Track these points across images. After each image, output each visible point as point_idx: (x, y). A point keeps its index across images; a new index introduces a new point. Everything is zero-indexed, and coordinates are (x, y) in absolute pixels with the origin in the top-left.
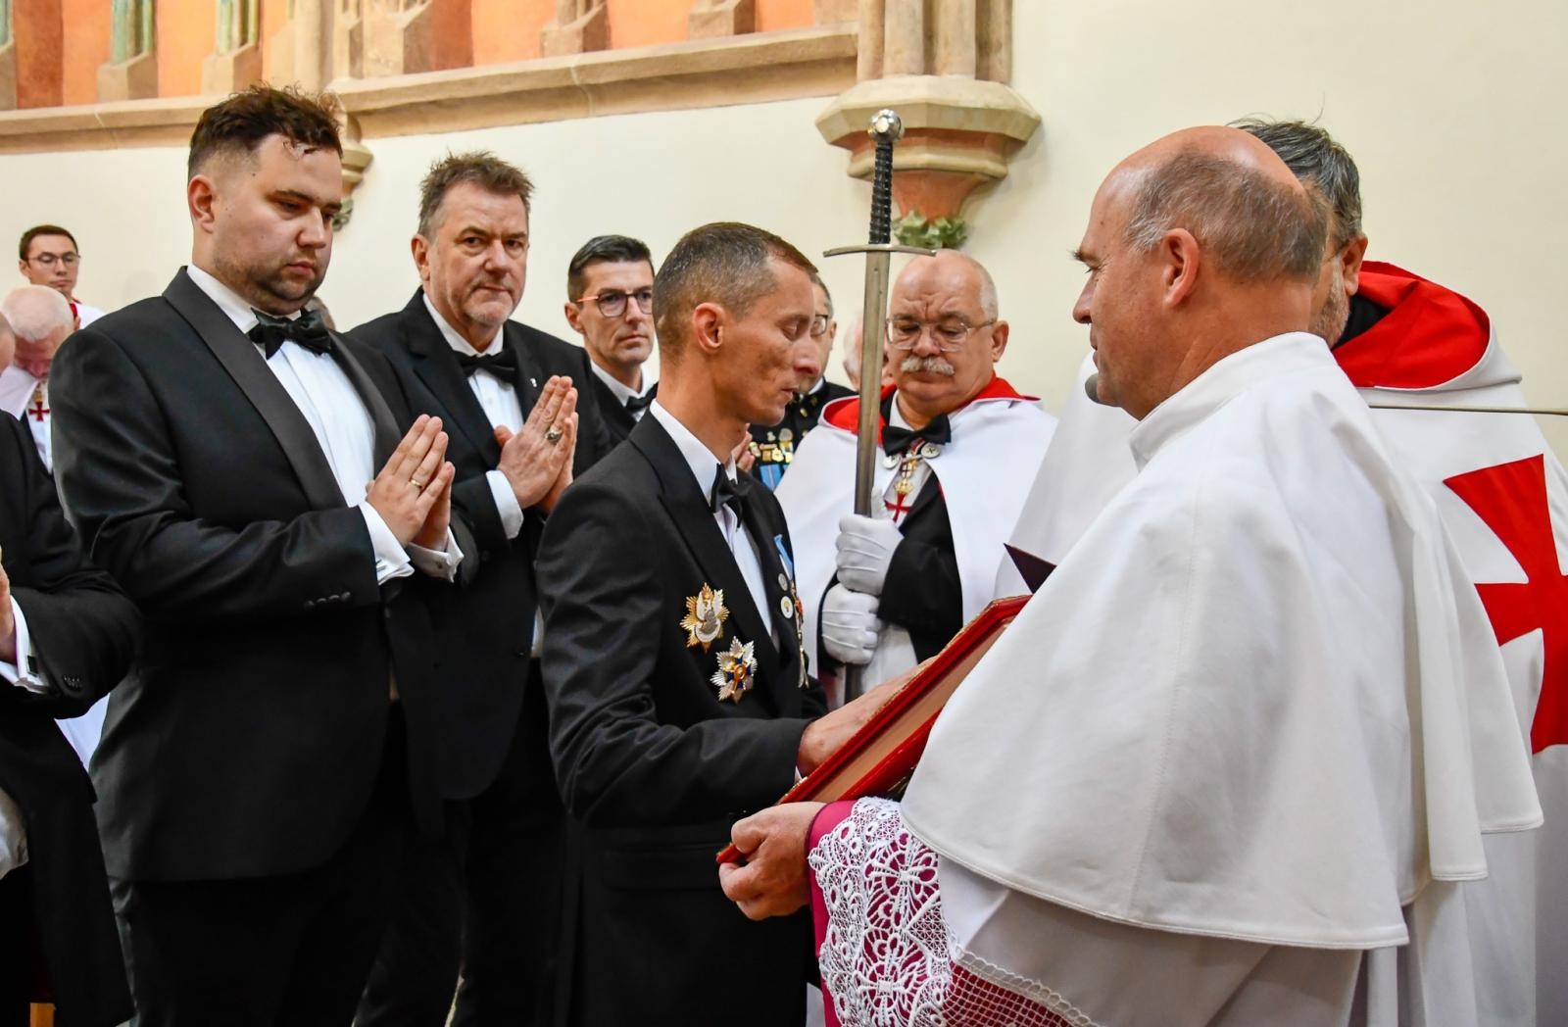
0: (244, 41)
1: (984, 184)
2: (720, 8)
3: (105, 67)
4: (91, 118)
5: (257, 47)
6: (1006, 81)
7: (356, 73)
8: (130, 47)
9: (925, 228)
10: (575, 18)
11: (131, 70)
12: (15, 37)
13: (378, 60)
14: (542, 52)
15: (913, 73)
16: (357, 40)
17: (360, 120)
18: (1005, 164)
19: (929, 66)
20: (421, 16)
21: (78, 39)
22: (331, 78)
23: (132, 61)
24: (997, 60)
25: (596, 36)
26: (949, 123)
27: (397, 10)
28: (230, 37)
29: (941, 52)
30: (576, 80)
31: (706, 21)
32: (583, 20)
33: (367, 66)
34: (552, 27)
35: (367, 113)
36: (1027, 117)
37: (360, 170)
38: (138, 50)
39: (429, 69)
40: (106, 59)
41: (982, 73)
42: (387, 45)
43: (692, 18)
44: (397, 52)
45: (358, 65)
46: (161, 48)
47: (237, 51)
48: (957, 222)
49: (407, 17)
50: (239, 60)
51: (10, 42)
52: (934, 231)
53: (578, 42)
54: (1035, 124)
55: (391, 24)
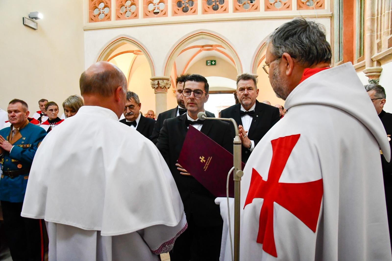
7: (379, 52)
12: (343, 59)
13: (384, 48)
16: (380, 45)
17: (380, 61)
22: (374, 54)
23: (359, 58)
27: (388, 36)
35: (380, 60)
37: (380, 72)
42: (385, 44)
44: (387, 44)
45: (380, 50)
49: (390, 37)
51: (343, 60)
55: (386, 39)
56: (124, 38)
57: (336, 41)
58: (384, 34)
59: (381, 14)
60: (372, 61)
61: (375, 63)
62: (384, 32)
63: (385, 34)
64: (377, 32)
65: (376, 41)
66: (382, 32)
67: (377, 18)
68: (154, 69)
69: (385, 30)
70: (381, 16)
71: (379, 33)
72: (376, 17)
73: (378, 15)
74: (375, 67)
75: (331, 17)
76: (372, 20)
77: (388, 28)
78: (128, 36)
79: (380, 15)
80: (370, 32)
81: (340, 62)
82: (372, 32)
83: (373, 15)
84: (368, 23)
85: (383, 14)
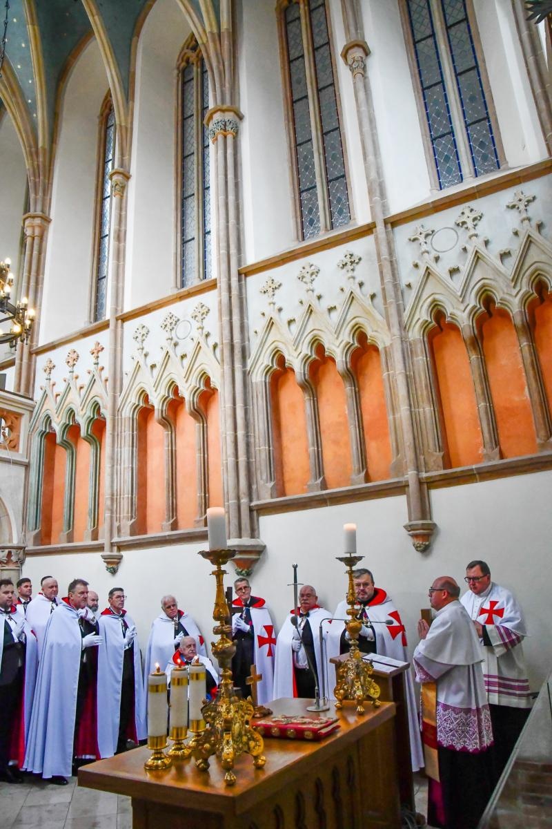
0: (94, 526)
1: (256, 561)
2: (201, 519)
3: (62, 534)
4: (58, 548)
5: (97, 527)
6: (258, 538)
7: (119, 536)
8: (67, 529)
9: (241, 571)
10: (169, 521)
11: (68, 534)
13: (124, 533)
14: (162, 530)
15: (236, 538)
16: (119, 528)
18: (259, 555)
19: (240, 536)
20: (134, 522)
21: (55, 526)
22: (114, 538)
23: (68, 532)
24: (256, 533)
25: (175, 526)
26: (243, 549)
27: (129, 521)
29: (243, 532)
30: (167, 538)
31: (198, 522)
32: (171, 521)
33: (122, 534)
34: (164, 523)
35: (121, 546)
36: (262, 546)
37: (120, 559)
38: (69, 529)
39: (136, 535)
40: (62, 530)
41: (252, 536)
42: (126, 529)
43: (195, 521)
44: (128, 531)
45: (119, 534)
46: (75, 527)
47: (93, 529)
48: (250, 569)
49: (130, 523)
50: (93, 531)
51: (40, 529)
52: (244, 572)
53: (170, 527)
54: (265, 547)
55: (127, 524)
57: (32, 501)
58: (123, 518)
59: (120, 495)
60: (112, 545)
61: (115, 548)
63: (125, 519)
64: (116, 514)
65: (116, 524)
66: (122, 516)
67: (117, 499)
69: (125, 515)
70: (120, 498)
71: (118, 515)
72: (115, 497)
73: (117, 495)
74: (115, 553)
75: (27, 466)
76: (112, 499)
77: (128, 512)
79: (118, 497)
80: (110, 512)
81: (37, 531)
82: (112, 513)
83: (113, 495)
84: (109, 503)
85: (122, 496)
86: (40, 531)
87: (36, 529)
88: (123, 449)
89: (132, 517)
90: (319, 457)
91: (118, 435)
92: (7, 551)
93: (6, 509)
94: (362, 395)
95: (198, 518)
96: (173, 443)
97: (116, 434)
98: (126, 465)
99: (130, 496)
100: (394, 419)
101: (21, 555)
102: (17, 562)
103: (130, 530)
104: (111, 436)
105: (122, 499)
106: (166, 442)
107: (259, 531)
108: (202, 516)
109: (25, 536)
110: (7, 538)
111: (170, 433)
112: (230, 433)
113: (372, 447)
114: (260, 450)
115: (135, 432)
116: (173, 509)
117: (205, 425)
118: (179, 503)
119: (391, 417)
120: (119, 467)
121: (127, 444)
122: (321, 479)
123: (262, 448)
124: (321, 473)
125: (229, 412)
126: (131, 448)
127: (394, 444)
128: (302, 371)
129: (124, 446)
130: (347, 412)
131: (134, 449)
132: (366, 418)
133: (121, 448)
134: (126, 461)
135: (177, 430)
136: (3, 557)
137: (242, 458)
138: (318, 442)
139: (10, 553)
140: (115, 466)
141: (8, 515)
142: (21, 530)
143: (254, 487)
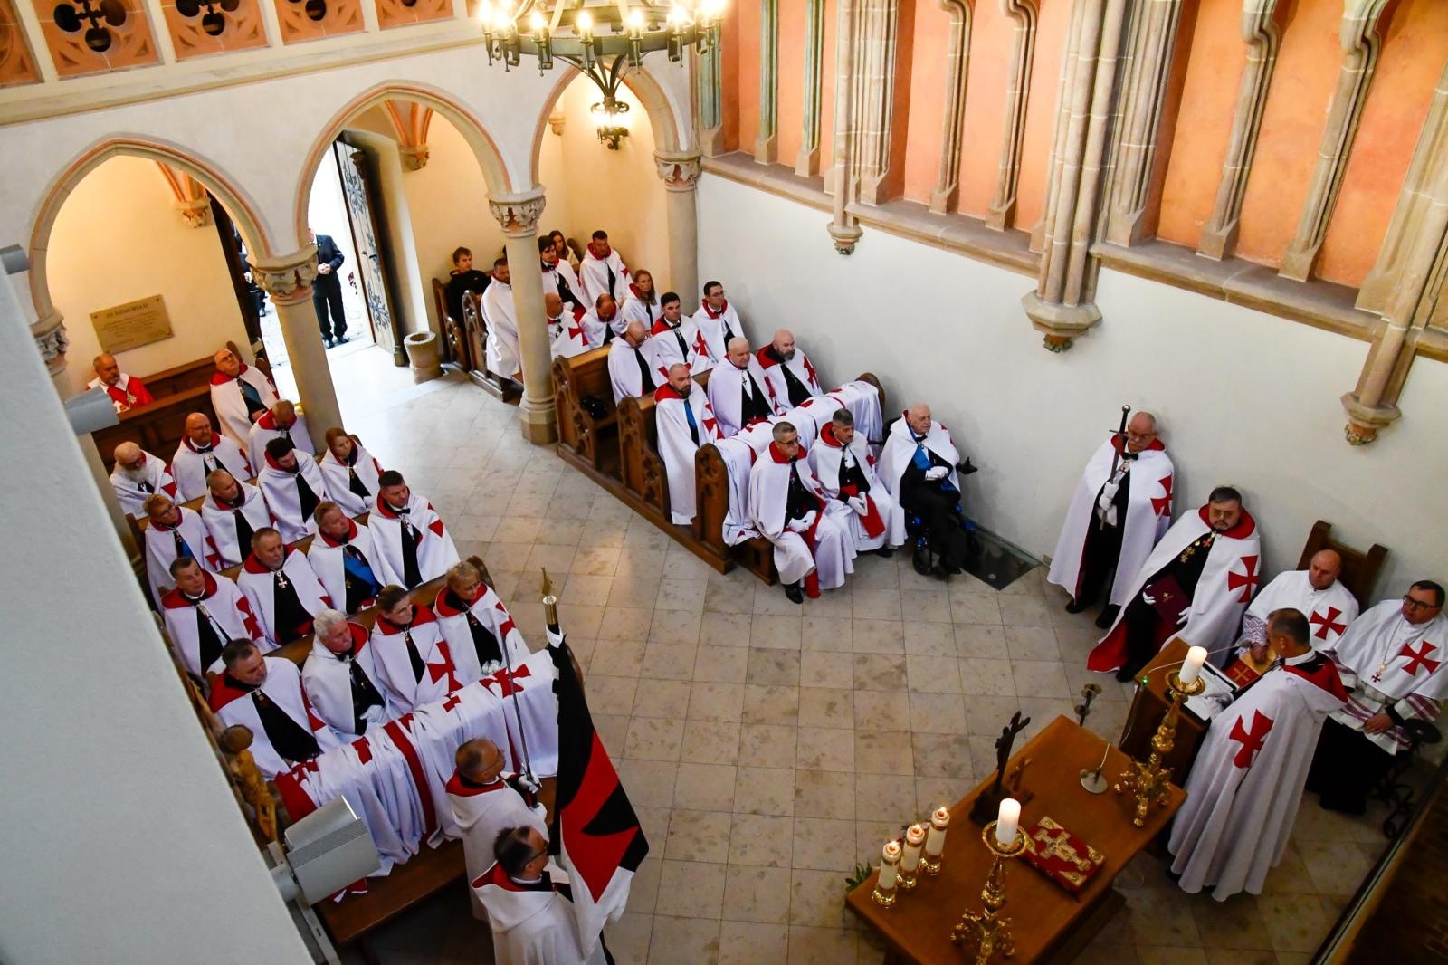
0: (813, 147)
2: (1000, 210)
3: (758, 138)
5: (818, 148)
6: (1090, 305)
7: (857, 202)
8: (767, 134)
10: (944, 189)
11: (768, 147)
13: (866, 196)
15: (1054, 303)
16: (858, 188)
17: (858, 219)
19: (1061, 299)
20: (884, 179)
21: (746, 116)
22: (848, 200)
23: (768, 140)
25: (953, 201)
27: (875, 176)
28: (808, 144)
29: (1067, 296)
30: (939, 240)
31: (994, 215)
32: (948, 191)
33: (862, 196)
34: (936, 193)
37: (857, 237)
38: (770, 134)
41: (1082, 299)
42: (870, 190)
43: (989, 210)
44: (874, 196)
45: (858, 198)
46: (779, 131)
47: (811, 152)
49: (878, 179)
50: (811, 157)
51: (721, 124)
53: (945, 203)
54: (1100, 319)
55: (871, 183)
56: (119, 145)
57: (706, 78)
58: (866, 171)
59: (862, 130)
60: (845, 213)
61: (850, 221)
62: (866, 167)
63: (869, 172)
64: (855, 162)
65: (853, 182)
66: (863, 165)
67: (856, 135)
68: (260, 231)
69: (869, 163)
70: (862, 133)
71: (857, 165)
72: (853, 132)
73: (856, 130)
74: (851, 227)
76: (848, 137)
77: (875, 162)
78: (143, 136)
79: (859, 132)
80: (844, 161)
81: (717, 129)
82: (847, 159)
83: (849, 128)
84: (842, 145)
85: (865, 131)
86: (722, 128)
87: (714, 125)
88: (869, 42)
89: (880, 169)
90: (1239, 186)
91: (861, 12)
92: (672, 168)
93: (664, 97)
94: (1376, 83)
95: (995, 208)
96: (964, 43)
97: (858, 10)
98: (875, 77)
99: (879, 133)
100: (1415, 198)
101: (695, 171)
102: (689, 179)
103: (877, 193)
104: (848, 19)
105: (864, 136)
106: (952, 42)
107: (1095, 292)
108: (1001, 205)
109: (697, 136)
110: (671, 142)
111: (961, 23)
112: (1078, 117)
113: (1353, 201)
114: (1128, 147)
115: (893, 9)
116: (953, 170)
117: (1032, 28)
118: (963, 158)
119: (1409, 191)
120: (861, 76)
121: (877, 33)
122: (1233, 223)
123: (1132, 145)
124: (1235, 215)
125: (1084, 73)
126: (884, 42)
127: (1391, 248)
128: (1260, 12)
129: (872, 35)
130: (1328, 110)
131: (891, 41)
132: (1365, 139)
133: (865, 38)
134: (875, 70)
135: (975, 17)
136: (668, 174)
137: (1091, 169)
138: (1247, 156)
139: (677, 167)
140: (855, 76)
141: (668, 107)
142: (690, 125)
143: (1103, 214)
